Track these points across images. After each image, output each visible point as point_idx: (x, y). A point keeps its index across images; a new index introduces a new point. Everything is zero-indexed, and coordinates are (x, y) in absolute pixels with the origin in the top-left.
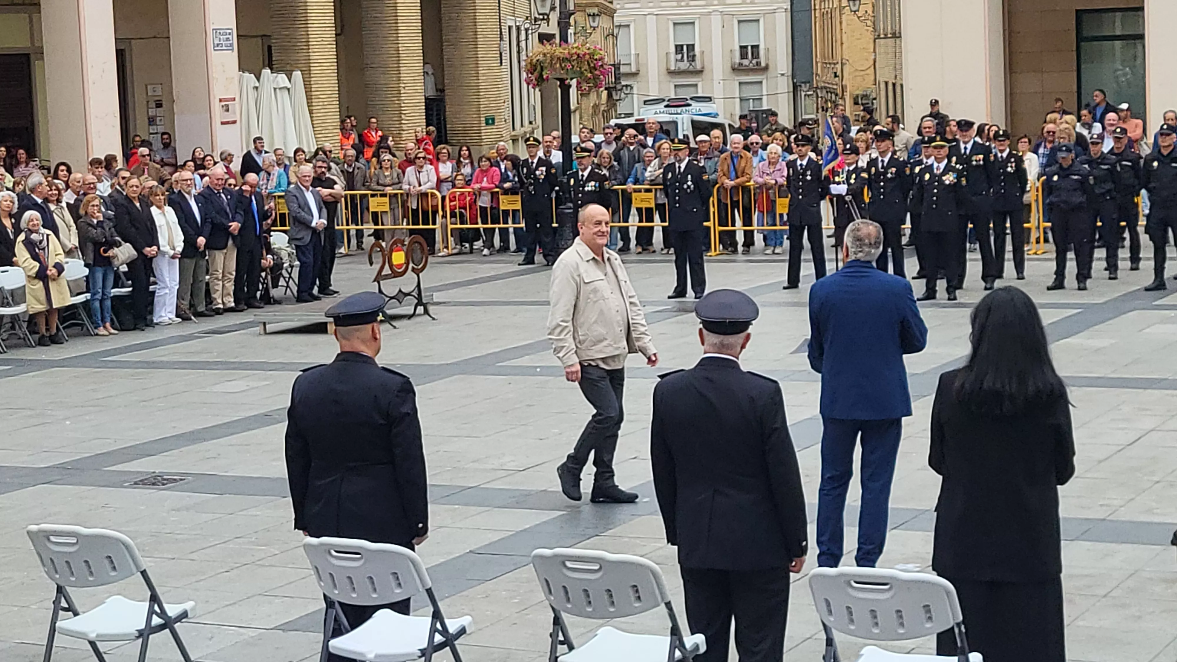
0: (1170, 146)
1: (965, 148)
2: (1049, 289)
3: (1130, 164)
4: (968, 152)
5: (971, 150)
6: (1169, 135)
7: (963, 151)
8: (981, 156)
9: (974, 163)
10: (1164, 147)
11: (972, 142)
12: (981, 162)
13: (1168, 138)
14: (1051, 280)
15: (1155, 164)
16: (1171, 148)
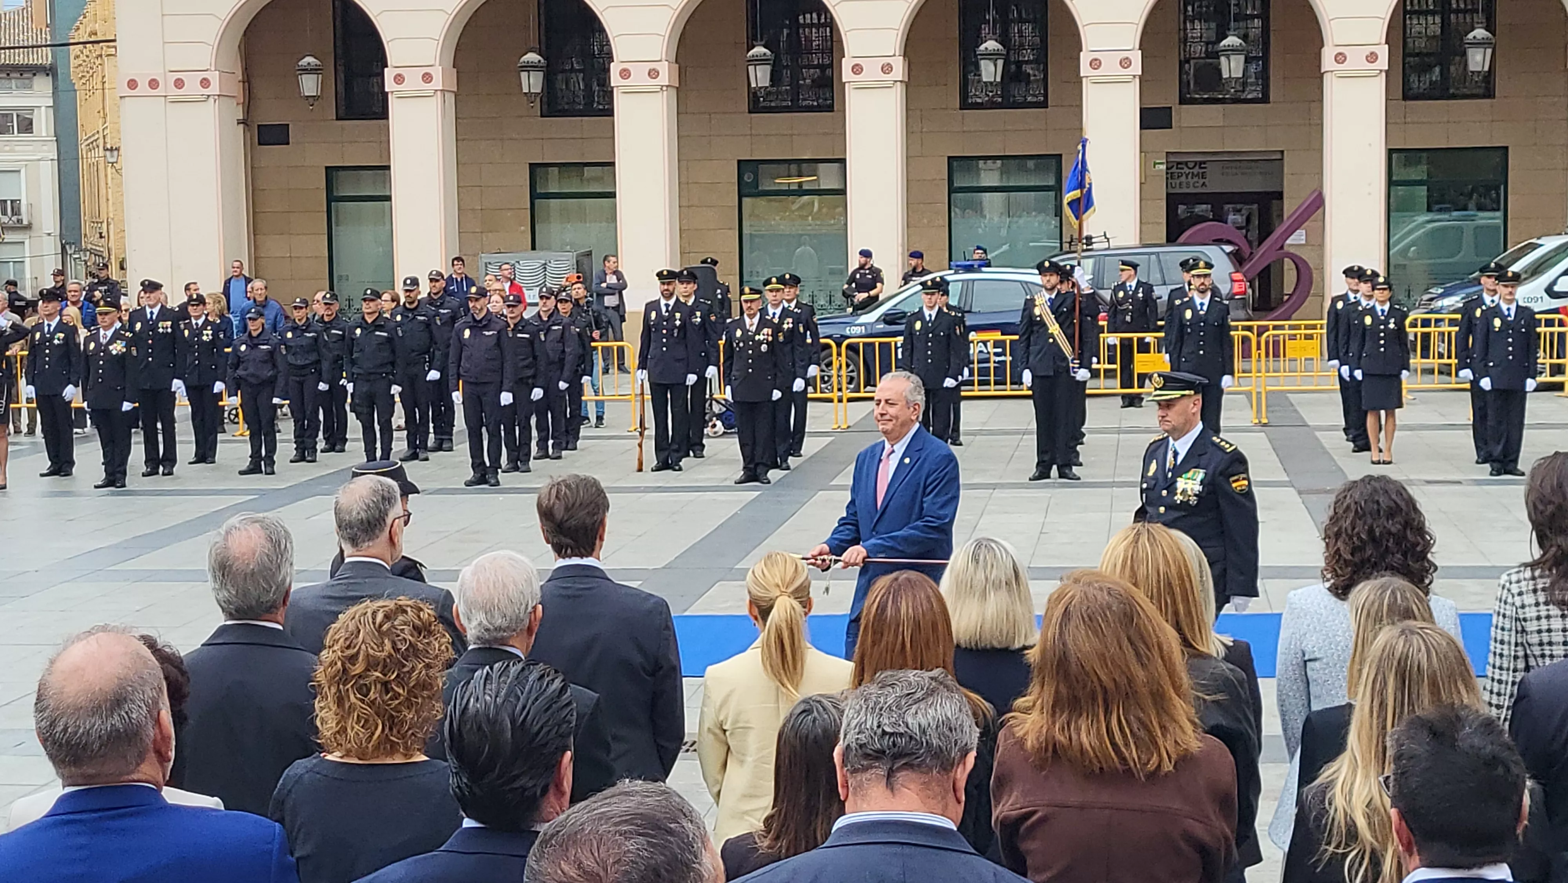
0: (375, 312)
1: (152, 313)
2: (242, 473)
3: (340, 333)
4: (154, 317)
5: (157, 316)
6: (372, 300)
7: (149, 316)
8: (169, 323)
9: (161, 330)
10: (368, 313)
11: (160, 305)
12: (169, 330)
13: (372, 304)
14: (246, 464)
15: (358, 331)
16: (377, 314)
